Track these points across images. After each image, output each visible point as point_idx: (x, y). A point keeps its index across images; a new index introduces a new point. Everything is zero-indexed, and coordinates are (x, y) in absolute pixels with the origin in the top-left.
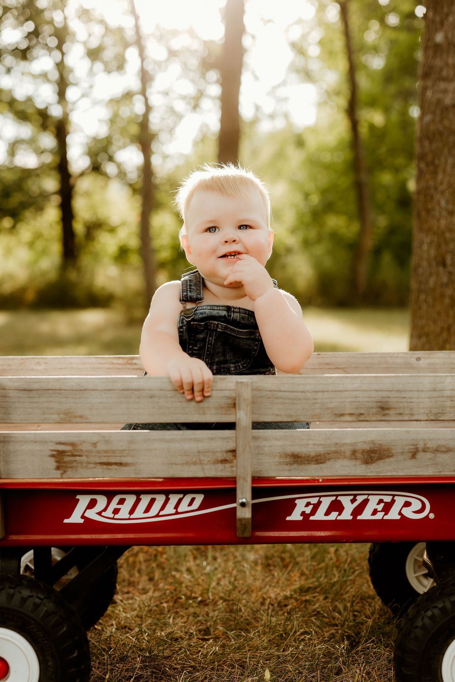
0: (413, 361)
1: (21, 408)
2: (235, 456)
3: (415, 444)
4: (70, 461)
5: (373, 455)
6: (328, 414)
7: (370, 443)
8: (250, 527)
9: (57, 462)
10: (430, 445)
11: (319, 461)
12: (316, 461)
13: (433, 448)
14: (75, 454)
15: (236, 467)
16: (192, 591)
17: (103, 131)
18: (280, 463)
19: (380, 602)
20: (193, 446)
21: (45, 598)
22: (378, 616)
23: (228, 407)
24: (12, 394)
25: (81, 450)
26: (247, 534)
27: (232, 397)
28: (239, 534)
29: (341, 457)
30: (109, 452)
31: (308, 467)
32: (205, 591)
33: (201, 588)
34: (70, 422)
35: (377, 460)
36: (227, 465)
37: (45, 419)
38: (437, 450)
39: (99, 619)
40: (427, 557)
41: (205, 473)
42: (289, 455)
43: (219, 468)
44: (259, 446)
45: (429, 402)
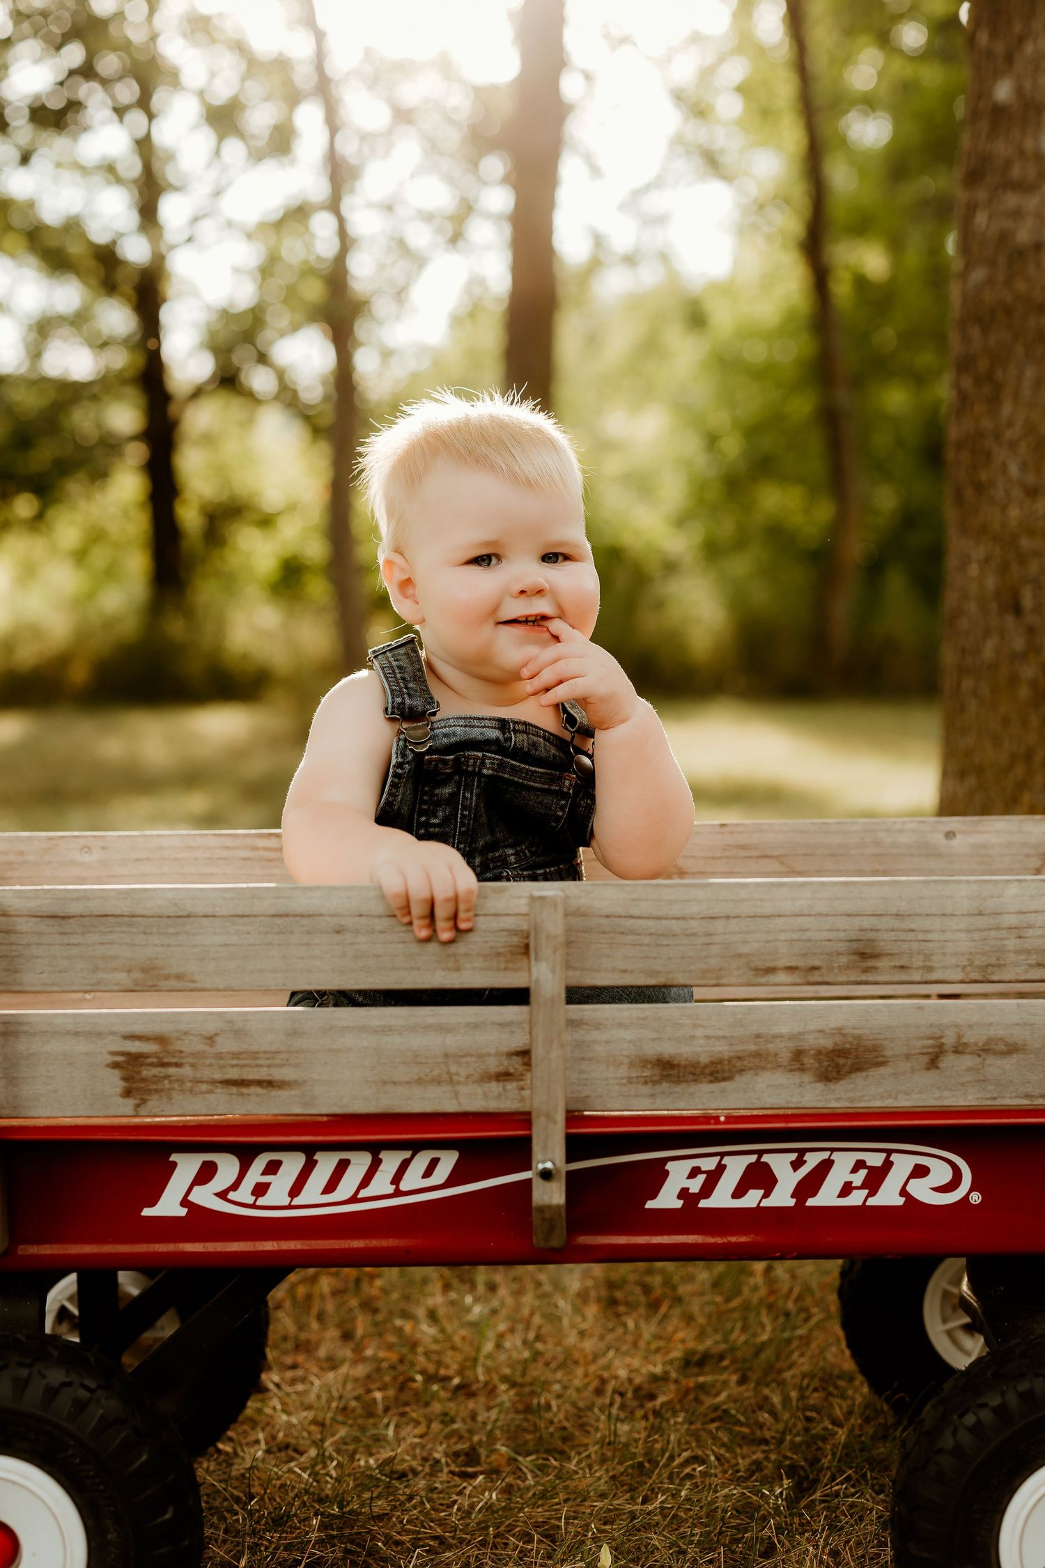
0: (938, 838)
1: (43, 958)
2: (528, 1065)
3: (937, 1035)
4: (155, 1076)
5: (841, 1061)
6: (738, 969)
7: (834, 1034)
8: (562, 1225)
9: (125, 1079)
10: (969, 1037)
11: (719, 1075)
12: (712, 1074)
13: (976, 1044)
14: (165, 1060)
15: (531, 1088)
16: (439, 1364)
17: (243, 295)
18: (630, 1080)
19: (865, 1389)
20: (432, 1043)
21: (99, 1387)
22: (859, 1421)
23: (512, 953)
24: (23, 925)
25: (181, 1052)
26: (557, 1241)
27: (522, 931)
28: (538, 1241)
29: (769, 1066)
30: (244, 1056)
31: (693, 1088)
32: (468, 1364)
33: (459, 1357)
34: (154, 988)
35: (850, 1072)
36: (511, 1086)
37: (98, 984)
38: (986, 1050)
39: (227, 1428)
40: (969, 1288)
41: (460, 1104)
42: (650, 1062)
43: (491, 1092)
44: (583, 1042)
45: (968, 941)
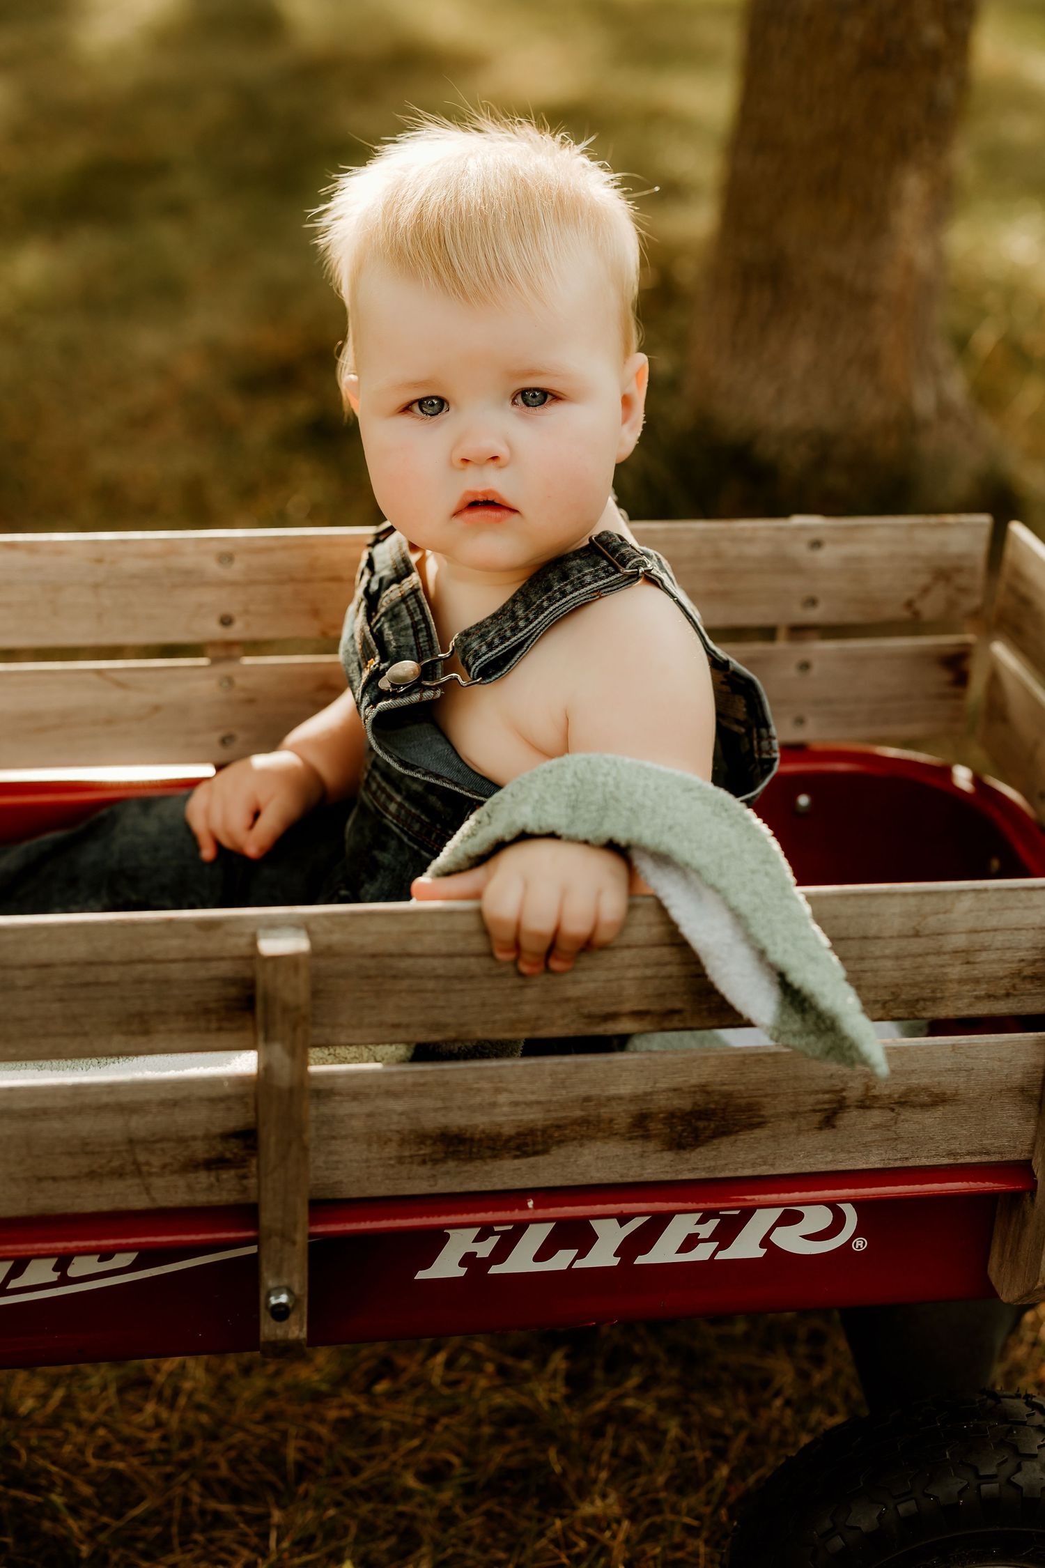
2: (252, 1148)
3: (838, 1088)
5: (701, 1124)
6: (564, 1016)
7: (695, 1092)
10: (883, 1088)
11: (529, 1149)
12: (517, 1148)
13: (890, 1096)
18: (400, 1160)
27: (243, 980)
29: (600, 1134)
31: (491, 1165)
36: (228, 1175)
38: (903, 1102)
41: (153, 1200)
42: (431, 1137)
43: (198, 1183)
44: (334, 1116)
45: (894, 970)
